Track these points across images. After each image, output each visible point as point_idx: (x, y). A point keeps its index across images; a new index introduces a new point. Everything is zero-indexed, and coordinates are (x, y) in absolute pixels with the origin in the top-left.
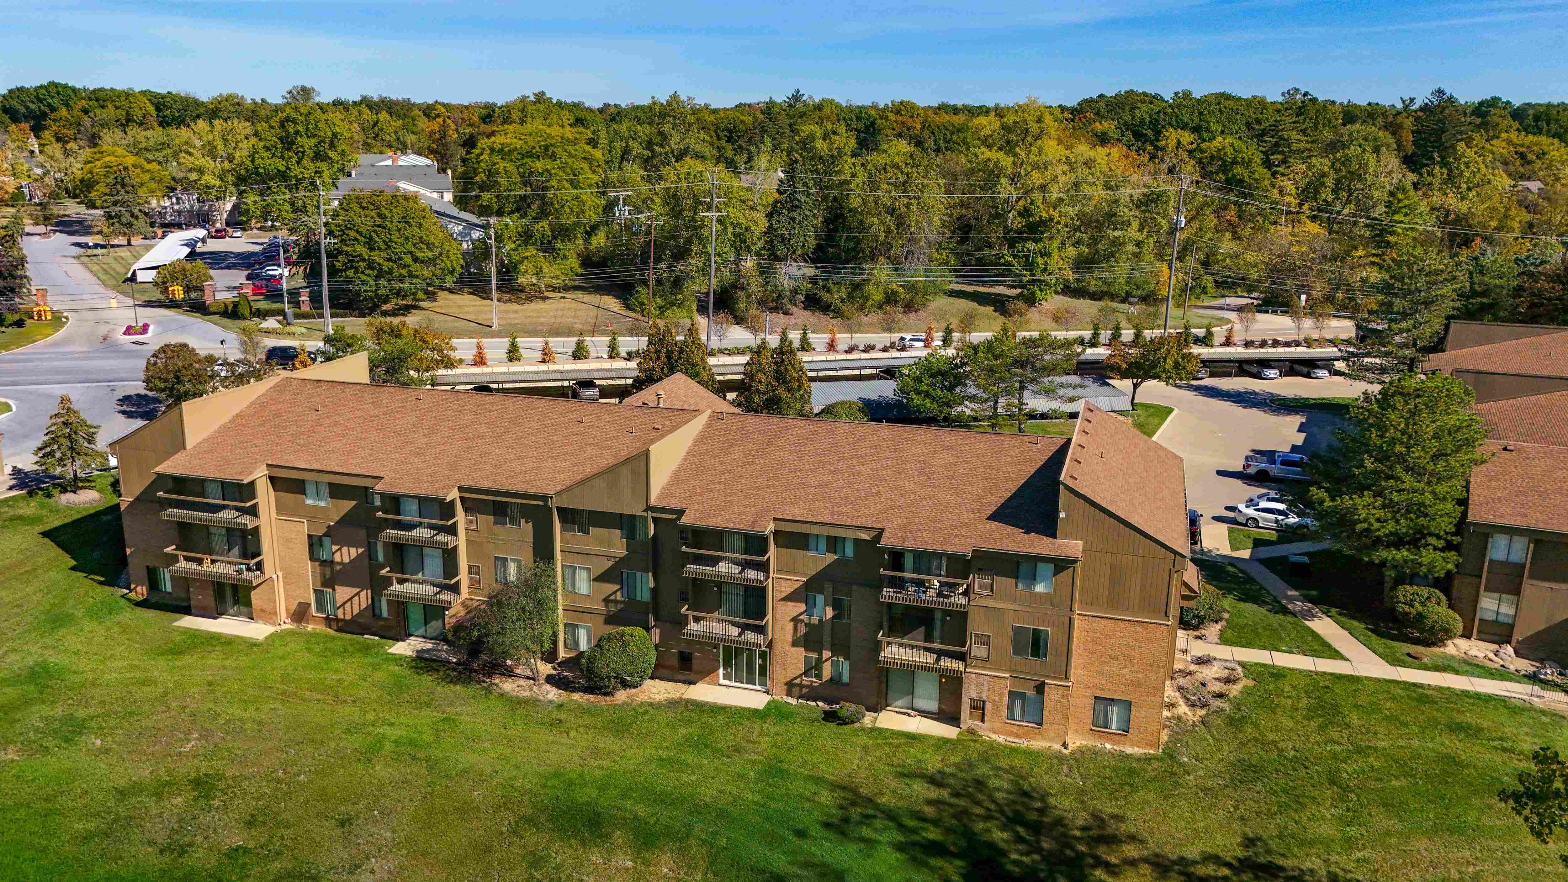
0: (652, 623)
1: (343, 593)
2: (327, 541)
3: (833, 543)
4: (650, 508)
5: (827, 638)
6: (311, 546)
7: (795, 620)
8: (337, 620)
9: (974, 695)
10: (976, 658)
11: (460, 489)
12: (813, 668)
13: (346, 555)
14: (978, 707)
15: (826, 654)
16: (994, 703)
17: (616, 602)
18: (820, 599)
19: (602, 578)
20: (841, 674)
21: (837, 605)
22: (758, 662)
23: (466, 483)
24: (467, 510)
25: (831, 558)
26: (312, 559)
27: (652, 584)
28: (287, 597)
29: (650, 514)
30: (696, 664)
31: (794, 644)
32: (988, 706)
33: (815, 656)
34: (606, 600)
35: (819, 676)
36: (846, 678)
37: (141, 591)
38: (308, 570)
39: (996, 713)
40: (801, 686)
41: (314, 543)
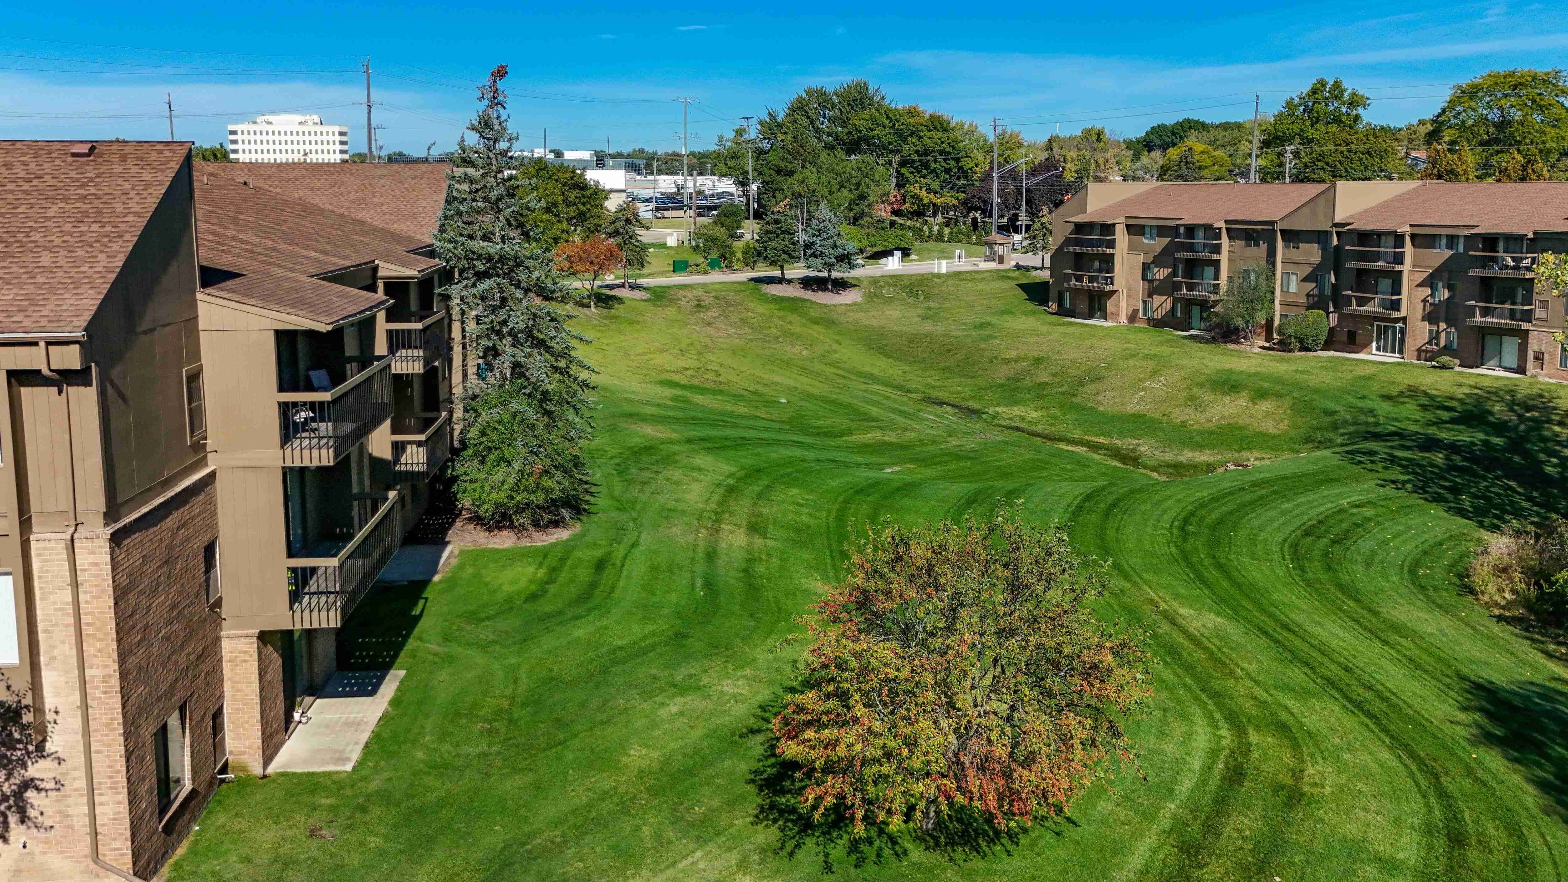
0: (1332, 309)
1: (1158, 300)
2: (1152, 266)
3: (1452, 240)
4: (1336, 225)
5: (1443, 313)
6: (1143, 270)
7: (1424, 301)
8: (1153, 319)
9: (1536, 348)
10: (1539, 319)
11: (1226, 222)
12: (1434, 337)
13: (1160, 274)
14: (1539, 357)
15: (1443, 326)
16: (1550, 353)
17: (1313, 296)
18: (1440, 284)
19: (1305, 280)
20: (1452, 342)
21: (1450, 288)
22: (1398, 335)
23: (1230, 218)
24: (1231, 238)
25: (1448, 253)
26: (1144, 278)
27: (1333, 280)
28: (1128, 305)
29: (1334, 229)
30: (1359, 339)
31: (1423, 319)
32: (1546, 356)
33: (1435, 328)
34: (1308, 295)
35: (1437, 345)
36: (1455, 346)
37: (1054, 306)
38: (1140, 286)
39: (1552, 362)
40: (1426, 351)
41: (1146, 267)
